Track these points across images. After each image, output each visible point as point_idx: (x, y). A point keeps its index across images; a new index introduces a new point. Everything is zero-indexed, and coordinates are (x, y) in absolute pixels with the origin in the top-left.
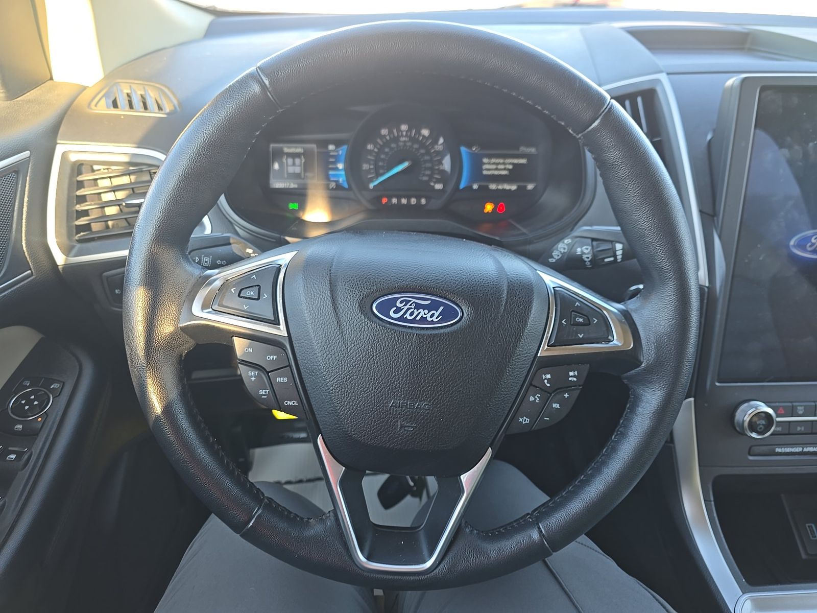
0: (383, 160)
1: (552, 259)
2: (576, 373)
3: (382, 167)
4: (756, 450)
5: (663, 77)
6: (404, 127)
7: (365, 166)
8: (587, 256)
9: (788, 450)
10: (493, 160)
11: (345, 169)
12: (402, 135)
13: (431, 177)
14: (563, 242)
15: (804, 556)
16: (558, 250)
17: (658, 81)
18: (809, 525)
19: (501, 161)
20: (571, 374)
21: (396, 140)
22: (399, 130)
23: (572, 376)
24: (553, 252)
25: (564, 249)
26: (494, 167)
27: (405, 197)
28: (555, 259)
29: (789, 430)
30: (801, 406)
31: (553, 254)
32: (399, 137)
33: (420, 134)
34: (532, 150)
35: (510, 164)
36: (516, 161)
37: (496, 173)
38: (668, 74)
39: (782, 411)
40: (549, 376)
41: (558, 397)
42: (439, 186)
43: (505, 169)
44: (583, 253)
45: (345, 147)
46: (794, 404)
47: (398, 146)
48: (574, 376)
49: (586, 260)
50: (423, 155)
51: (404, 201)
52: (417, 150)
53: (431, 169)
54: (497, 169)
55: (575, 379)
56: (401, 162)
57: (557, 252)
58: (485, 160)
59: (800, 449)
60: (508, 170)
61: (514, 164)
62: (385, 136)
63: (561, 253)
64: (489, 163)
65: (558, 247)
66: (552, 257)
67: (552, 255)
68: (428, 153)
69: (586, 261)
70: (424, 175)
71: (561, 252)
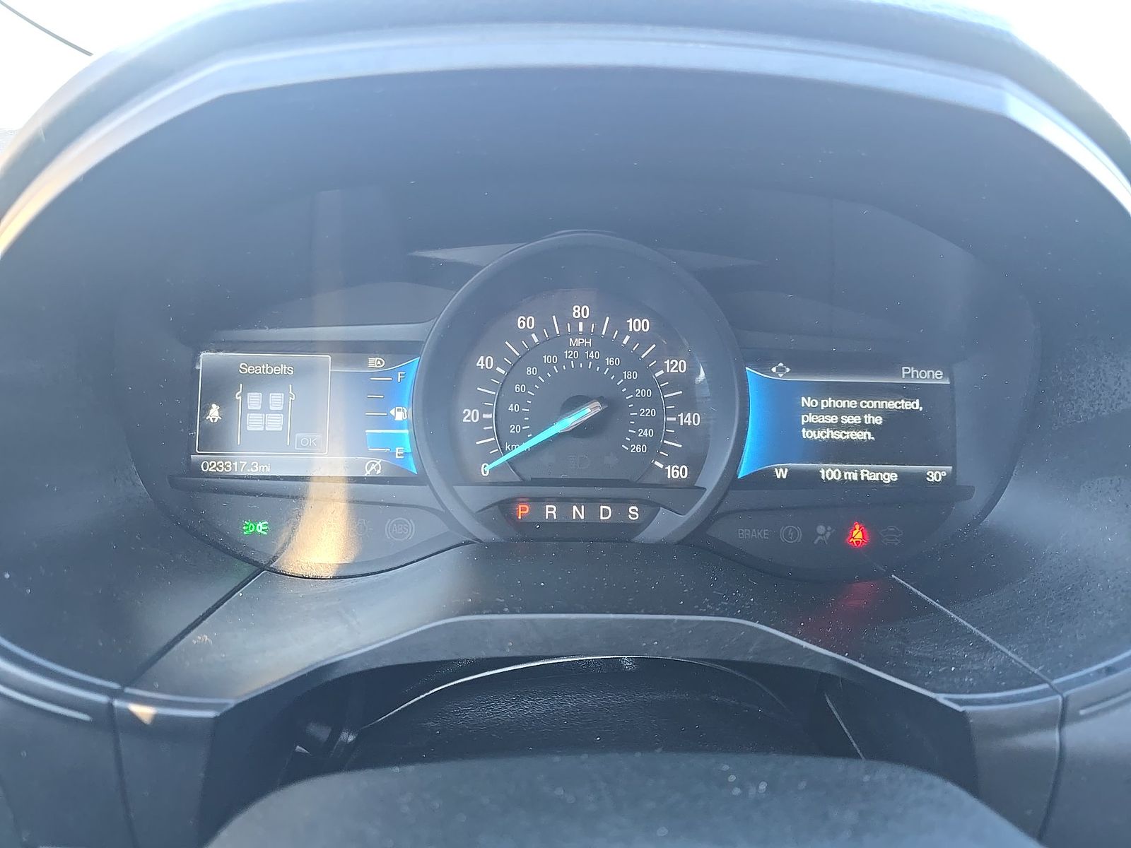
0: (520, 399)
3: (517, 417)
6: (580, 311)
7: (470, 415)
10: (830, 402)
11: (413, 425)
12: (575, 334)
13: (654, 446)
19: (852, 404)
21: (556, 344)
22: (566, 319)
26: (833, 419)
27: (579, 501)
32: (565, 336)
33: (624, 331)
34: (937, 377)
35: (875, 412)
36: (892, 405)
37: (837, 435)
42: (677, 472)
43: (862, 426)
45: (414, 364)
47: (563, 361)
50: (632, 386)
51: (578, 512)
52: (618, 371)
53: (656, 423)
54: (839, 426)
56: (575, 403)
58: (807, 402)
60: (872, 428)
61: (885, 413)
62: (527, 333)
64: (818, 411)
68: (646, 380)
70: (637, 440)
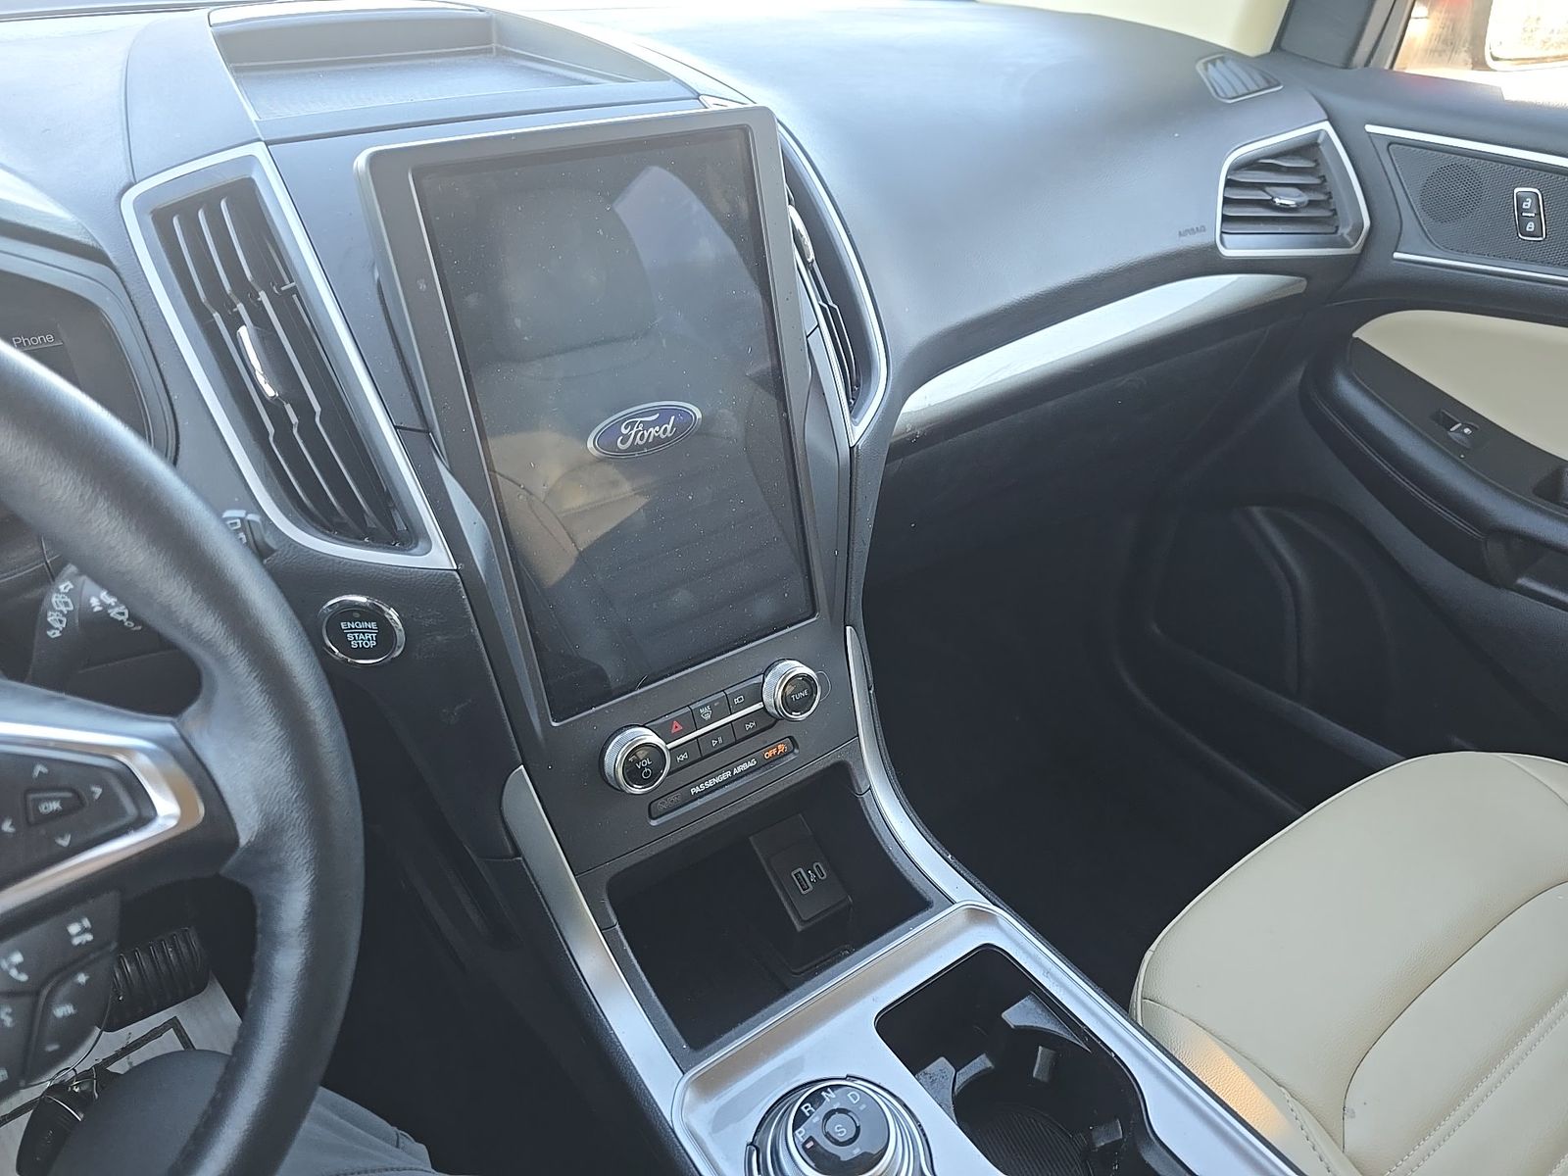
1: (53, 631)
2: (86, 923)
4: (660, 806)
5: (259, 150)
8: (117, 610)
9: (710, 784)
14: (58, 591)
15: (799, 928)
16: (54, 610)
17: (251, 159)
18: (795, 872)
20: (74, 929)
23: (78, 934)
24: (46, 616)
25: (66, 604)
28: (57, 629)
29: (700, 753)
30: (706, 705)
31: (49, 619)
38: (267, 144)
39: (677, 727)
40: (17, 958)
41: (64, 990)
44: (106, 607)
46: (693, 707)
48: (84, 931)
49: (120, 618)
55: (89, 937)
57: (55, 614)
59: (728, 774)
63: (64, 615)
65: (51, 603)
66: (51, 627)
67: (48, 623)
69: (122, 621)
71: (61, 612)
